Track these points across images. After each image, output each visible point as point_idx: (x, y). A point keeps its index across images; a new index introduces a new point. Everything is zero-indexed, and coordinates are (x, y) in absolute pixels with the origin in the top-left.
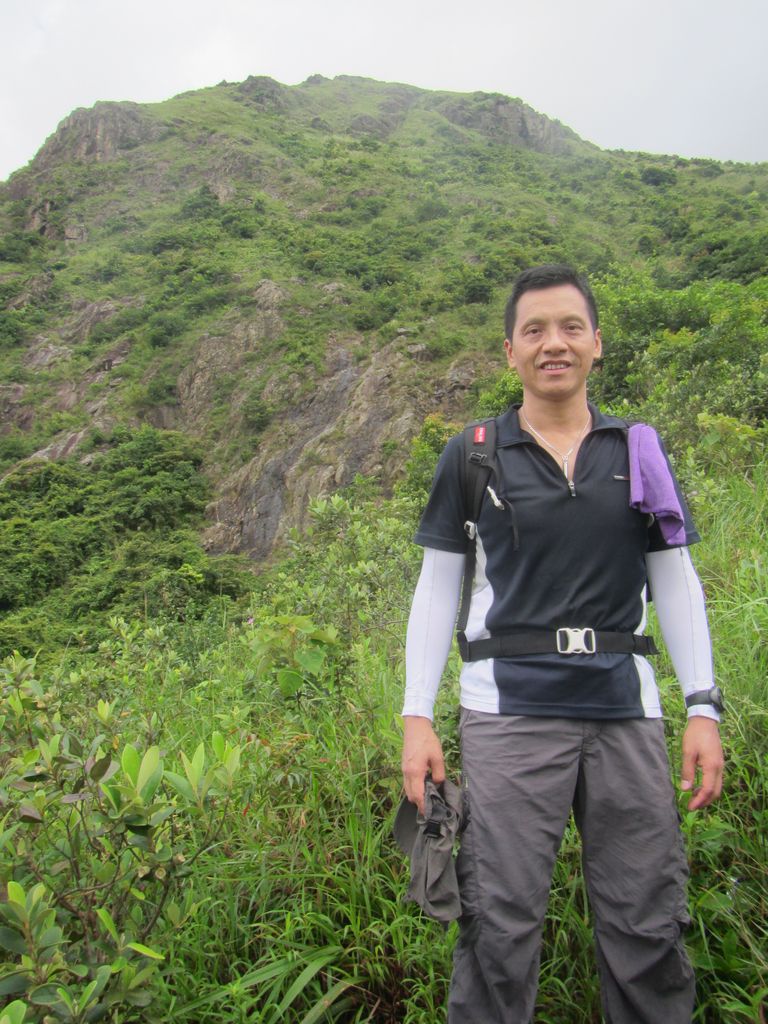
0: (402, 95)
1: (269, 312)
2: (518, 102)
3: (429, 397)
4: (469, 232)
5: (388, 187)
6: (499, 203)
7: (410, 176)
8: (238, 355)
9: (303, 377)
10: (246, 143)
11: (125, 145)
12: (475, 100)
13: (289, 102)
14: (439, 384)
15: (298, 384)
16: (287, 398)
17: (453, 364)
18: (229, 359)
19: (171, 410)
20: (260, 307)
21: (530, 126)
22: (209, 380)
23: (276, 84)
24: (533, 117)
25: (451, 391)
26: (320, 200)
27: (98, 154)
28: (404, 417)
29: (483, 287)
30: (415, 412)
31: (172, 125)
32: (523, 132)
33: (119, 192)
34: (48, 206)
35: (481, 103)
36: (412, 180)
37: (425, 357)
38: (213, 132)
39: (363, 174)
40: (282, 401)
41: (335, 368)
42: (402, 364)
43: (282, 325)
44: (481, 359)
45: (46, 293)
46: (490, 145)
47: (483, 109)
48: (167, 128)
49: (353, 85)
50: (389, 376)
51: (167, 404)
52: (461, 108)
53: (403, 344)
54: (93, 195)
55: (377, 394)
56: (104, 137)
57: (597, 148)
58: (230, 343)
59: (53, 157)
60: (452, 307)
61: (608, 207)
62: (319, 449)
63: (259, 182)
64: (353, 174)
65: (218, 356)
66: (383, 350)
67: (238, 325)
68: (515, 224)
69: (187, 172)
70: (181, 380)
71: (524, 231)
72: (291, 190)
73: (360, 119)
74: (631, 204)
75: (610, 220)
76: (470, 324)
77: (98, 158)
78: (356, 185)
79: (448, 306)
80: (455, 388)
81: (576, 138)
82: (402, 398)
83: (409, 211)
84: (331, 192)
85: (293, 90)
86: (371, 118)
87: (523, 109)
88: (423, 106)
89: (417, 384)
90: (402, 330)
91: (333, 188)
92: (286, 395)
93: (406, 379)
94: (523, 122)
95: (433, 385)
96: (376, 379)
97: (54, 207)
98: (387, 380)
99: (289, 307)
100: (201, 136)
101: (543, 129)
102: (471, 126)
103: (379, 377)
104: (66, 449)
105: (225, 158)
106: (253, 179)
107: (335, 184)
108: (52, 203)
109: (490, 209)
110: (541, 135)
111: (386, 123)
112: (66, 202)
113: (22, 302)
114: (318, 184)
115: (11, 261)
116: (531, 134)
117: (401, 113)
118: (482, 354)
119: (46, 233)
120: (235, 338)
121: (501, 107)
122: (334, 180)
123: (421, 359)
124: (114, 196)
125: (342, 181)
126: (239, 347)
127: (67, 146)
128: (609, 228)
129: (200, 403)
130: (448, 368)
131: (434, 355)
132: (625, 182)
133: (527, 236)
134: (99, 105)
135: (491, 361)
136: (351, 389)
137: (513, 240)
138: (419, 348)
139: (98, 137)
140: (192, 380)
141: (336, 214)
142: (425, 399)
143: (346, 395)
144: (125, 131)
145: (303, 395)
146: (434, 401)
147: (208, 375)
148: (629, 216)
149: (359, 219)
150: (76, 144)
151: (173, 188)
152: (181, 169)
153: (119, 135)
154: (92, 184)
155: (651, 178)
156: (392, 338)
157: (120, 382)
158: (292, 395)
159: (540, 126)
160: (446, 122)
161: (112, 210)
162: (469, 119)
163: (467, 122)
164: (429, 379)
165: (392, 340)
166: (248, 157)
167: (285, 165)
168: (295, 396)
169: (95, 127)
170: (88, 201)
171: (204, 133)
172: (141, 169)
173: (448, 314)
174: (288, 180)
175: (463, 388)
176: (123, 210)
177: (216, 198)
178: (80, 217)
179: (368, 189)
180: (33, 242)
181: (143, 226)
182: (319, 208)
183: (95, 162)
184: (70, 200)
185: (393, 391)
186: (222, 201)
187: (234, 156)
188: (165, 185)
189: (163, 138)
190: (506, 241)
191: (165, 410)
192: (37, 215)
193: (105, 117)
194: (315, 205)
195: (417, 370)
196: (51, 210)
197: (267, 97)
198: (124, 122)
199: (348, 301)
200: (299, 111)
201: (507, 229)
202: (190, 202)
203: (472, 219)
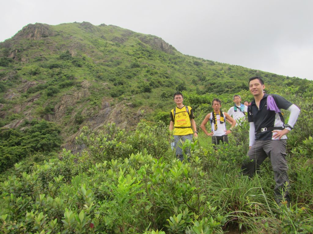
0: (128, 32)
1: (86, 89)
2: (161, 39)
4: (146, 72)
5: (123, 57)
6: (154, 66)
7: (129, 55)
8: (75, 101)
9: (94, 109)
10: (82, 40)
11: (44, 36)
12: (149, 36)
13: (95, 30)
14: (135, 114)
15: (93, 111)
16: (89, 115)
17: (139, 109)
18: (72, 102)
19: (52, 116)
20: (83, 87)
21: (164, 46)
22: (65, 108)
23: (91, 25)
24: (164, 43)
25: (138, 117)
26: (102, 59)
27: (35, 38)
28: (124, 123)
29: (149, 88)
30: (128, 122)
31: (59, 32)
32: (162, 47)
33: (40, 49)
34: (17, 51)
35: (150, 38)
36: (130, 56)
37: (131, 106)
38: (71, 36)
39: (115, 53)
40: (88, 115)
41: (105, 107)
42: (124, 108)
43: (89, 94)
44: (148, 108)
45: (14, 77)
46: (152, 49)
47: (151, 39)
48: (57, 33)
49: (114, 28)
50: (120, 111)
51: (51, 114)
52: (145, 38)
53: (125, 102)
54: (32, 49)
55: (117, 116)
56: (37, 33)
57: (182, 54)
58: (72, 97)
59: (20, 37)
60: (140, 93)
61: (184, 70)
62: (98, 130)
63: (84, 51)
64: (113, 53)
65: (68, 100)
66: (119, 103)
67: (76, 92)
68: (158, 71)
69: (62, 46)
70: (56, 107)
72: (94, 55)
73: (116, 37)
74: (190, 70)
75: (185, 74)
76: (145, 98)
77: (35, 39)
78: (113, 56)
79: (139, 92)
80: (140, 116)
81: (176, 50)
82: (124, 117)
83: (129, 65)
84: (106, 57)
85: (96, 27)
86: (118, 37)
87: (162, 40)
88: (134, 36)
89: (128, 114)
90: (125, 98)
91: (107, 56)
92: (89, 114)
93: (126, 112)
94: (162, 44)
95: (133, 114)
96: (117, 111)
97: (19, 51)
98: (120, 112)
99: (92, 88)
100: (68, 37)
101: (167, 47)
102: (147, 44)
103: (118, 111)
104: (16, 125)
105: (75, 44)
106: (83, 51)
107: (107, 55)
108: (18, 50)
109: (152, 67)
110: (166, 48)
111: (123, 40)
112: (23, 50)
113: (6, 79)
114: (102, 54)
115: (2, 66)
116: (164, 47)
117: (127, 37)
118: (148, 107)
119: (15, 59)
120: (74, 96)
121: (156, 40)
122: (107, 53)
123: (130, 107)
124: (39, 50)
125: (109, 54)
126: (75, 99)
127: (25, 34)
128: (184, 76)
129: (61, 114)
130: (138, 110)
131: (134, 106)
132: (189, 64)
133: (162, 75)
134: (37, 24)
135: (150, 109)
136: (109, 114)
137: (158, 76)
138: (130, 103)
139: (35, 33)
140: (59, 107)
141: (107, 63)
142: (131, 118)
143: (107, 115)
144: (44, 32)
145: (94, 114)
146: (133, 119)
147: (65, 106)
148: (190, 73)
149: (114, 65)
150: (28, 34)
151: (58, 50)
152: (61, 45)
153: (42, 33)
154: (32, 46)
155: (196, 64)
156: (122, 100)
157: (35, 106)
158: (91, 114)
159: (167, 46)
160: (140, 41)
161: (37, 54)
162: (147, 41)
163: (146, 42)
164: (132, 113)
165: (122, 101)
166: (82, 44)
167: (92, 48)
168: (92, 114)
169: (35, 30)
170: (30, 51)
171: (69, 36)
172: (48, 44)
173: (138, 95)
174: (93, 52)
175: (142, 116)
176: (41, 55)
177: (71, 54)
178: (27, 55)
179: (117, 57)
180: (10, 61)
181: (47, 60)
182: (102, 61)
183: (33, 40)
184: (24, 50)
185: (121, 115)
186: (73, 56)
187: (77, 43)
188: (55, 49)
189: (56, 35)
190: (156, 76)
191: (50, 116)
192: (13, 53)
193: (38, 28)
194: (101, 60)
195: (129, 110)
196: (17, 52)
197: (88, 28)
198: (44, 30)
199: (110, 88)
200: (98, 33)
201: (156, 73)
202: (63, 55)
203: (146, 69)
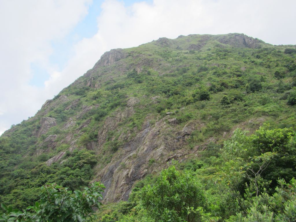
0: (206, 37)
1: (130, 108)
2: (243, 34)
3: (174, 139)
4: (212, 75)
5: (191, 63)
6: (225, 65)
7: (200, 59)
8: (117, 123)
9: (132, 131)
10: (150, 55)
11: (117, 60)
12: (229, 36)
13: (171, 43)
14: (179, 134)
15: (130, 134)
16: (126, 140)
17: (186, 125)
18: (114, 125)
19: (95, 143)
20: (127, 106)
21: (246, 41)
22: (107, 132)
23: (167, 39)
24: (247, 38)
25: (184, 136)
26: (168, 69)
27: (109, 63)
28: (160, 148)
29: (205, 95)
30: (165, 146)
31: (130, 53)
32: (245, 43)
33: (112, 73)
34: (92, 79)
35: (230, 36)
36: (200, 60)
37: (175, 123)
38: (141, 53)
39: (184, 60)
40: (124, 141)
41: (145, 127)
42: (165, 126)
43: (133, 112)
44: (198, 123)
45: (77, 105)
46: (232, 48)
47: (231, 38)
48: (129, 54)
49: (192, 37)
50: (159, 131)
51: (94, 141)
52: (224, 39)
53: (167, 119)
54: (105, 74)
55: (153, 139)
56: (111, 59)
57: (271, 45)
58: (115, 120)
59: (98, 65)
60: (193, 103)
61: (269, 62)
63: (152, 66)
64: (181, 61)
65: (110, 124)
66: (159, 121)
67: (119, 113)
68: (228, 71)
69: (132, 66)
70: (99, 132)
71: (231, 73)
72: (161, 67)
73: (192, 45)
74: (277, 61)
75: (269, 67)
76: (198, 109)
77: (109, 64)
78: (181, 64)
79: (191, 102)
80: (185, 135)
81: (263, 43)
82: (161, 140)
83: (196, 70)
84: (172, 67)
85: (173, 40)
86: (195, 44)
87: (244, 36)
88: (212, 40)
89: (168, 134)
90: (169, 113)
91: (174, 65)
92: (125, 139)
93: (165, 132)
94: (244, 40)
95: (177, 134)
96: (154, 132)
97: (94, 79)
98: (158, 133)
99: (137, 106)
100: (138, 55)
101: (251, 41)
102: (227, 43)
103: (155, 132)
105: (142, 60)
106: (150, 65)
107: (174, 64)
108: (94, 78)
109: (222, 67)
110: (250, 43)
111: (200, 46)
112: (98, 77)
113: (69, 108)
114: (169, 65)
115: (79, 95)
116: (247, 43)
117: (205, 42)
118: (198, 121)
119: (91, 86)
120: (117, 117)
121: (237, 37)
122: (174, 63)
123: (174, 124)
124: (111, 74)
125: (177, 63)
126: (117, 121)
127: (102, 62)
128: (268, 69)
129: (103, 141)
130: (183, 127)
131: (179, 122)
132: (275, 55)
133: (232, 75)
134: (111, 50)
135: (201, 123)
136: (145, 137)
137: (227, 77)
138: (173, 120)
139: (110, 59)
140: (102, 132)
141: (172, 73)
142: (172, 140)
143: (143, 139)
144: (117, 56)
145: (131, 138)
146: (175, 140)
147: (106, 131)
148: (275, 64)
149: (179, 74)
150: (104, 61)
151: (127, 70)
152: (130, 65)
153: (115, 57)
154: (106, 72)
155: (287, 52)
156: (164, 116)
157: (83, 133)
158: (127, 139)
159: (250, 40)
160: (219, 43)
161: (109, 78)
162: (227, 41)
163: (226, 42)
164: (175, 132)
165: (164, 117)
166: (149, 60)
167: (160, 60)
168: (128, 139)
169: (109, 56)
170: (103, 76)
171: (139, 54)
172: (119, 66)
173: (191, 105)
174: (160, 65)
175: (189, 135)
176: (112, 78)
177: (137, 72)
178: (100, 81)
179: (184, 65)
180: (87, 89)
181: (115, 82)
182: (168, 72)
183: (108, 65)
184: (99, 77)
185: (159, 137)
186: (138, 73)
187: (145, 59)
188: (125, 70)
189: (127, 57)
190: (224, 77)
191: (93, 143)
192: (89, 81)
193: (112, 53)
194: (167, 71)
195: (171, 128)
196: (93, 80)
197: (164, 43)
198: (117, 54)
199: (159, 102)
200: (174, 45)
201: (225, 73)
202: (129, 74)
203: (214, 71)
